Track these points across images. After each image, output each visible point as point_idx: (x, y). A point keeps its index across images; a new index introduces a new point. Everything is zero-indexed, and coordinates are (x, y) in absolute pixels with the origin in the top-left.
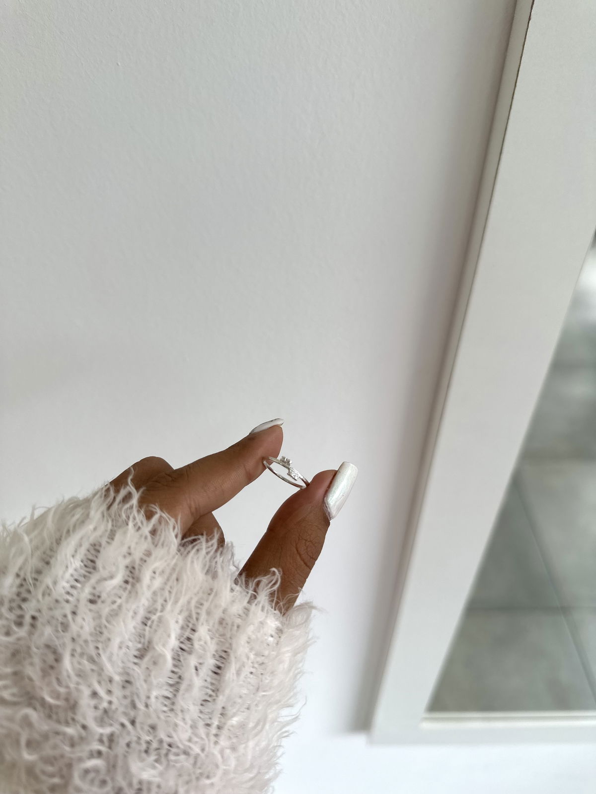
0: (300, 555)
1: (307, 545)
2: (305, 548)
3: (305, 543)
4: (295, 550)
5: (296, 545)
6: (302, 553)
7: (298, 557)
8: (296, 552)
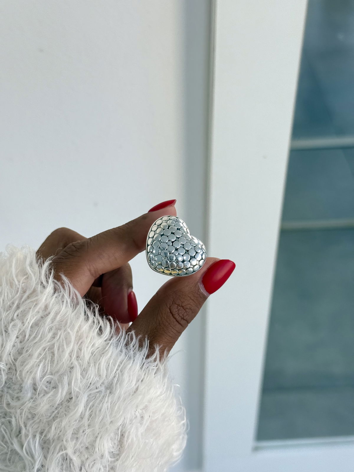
0: (173, 315)
1: (178, 309)
2: (177, 310)
3: (177, 307)
4: (169, 310)
5: (170, 307)
6: (174, 313)
7: (171, 315)
8: (169, 312)
